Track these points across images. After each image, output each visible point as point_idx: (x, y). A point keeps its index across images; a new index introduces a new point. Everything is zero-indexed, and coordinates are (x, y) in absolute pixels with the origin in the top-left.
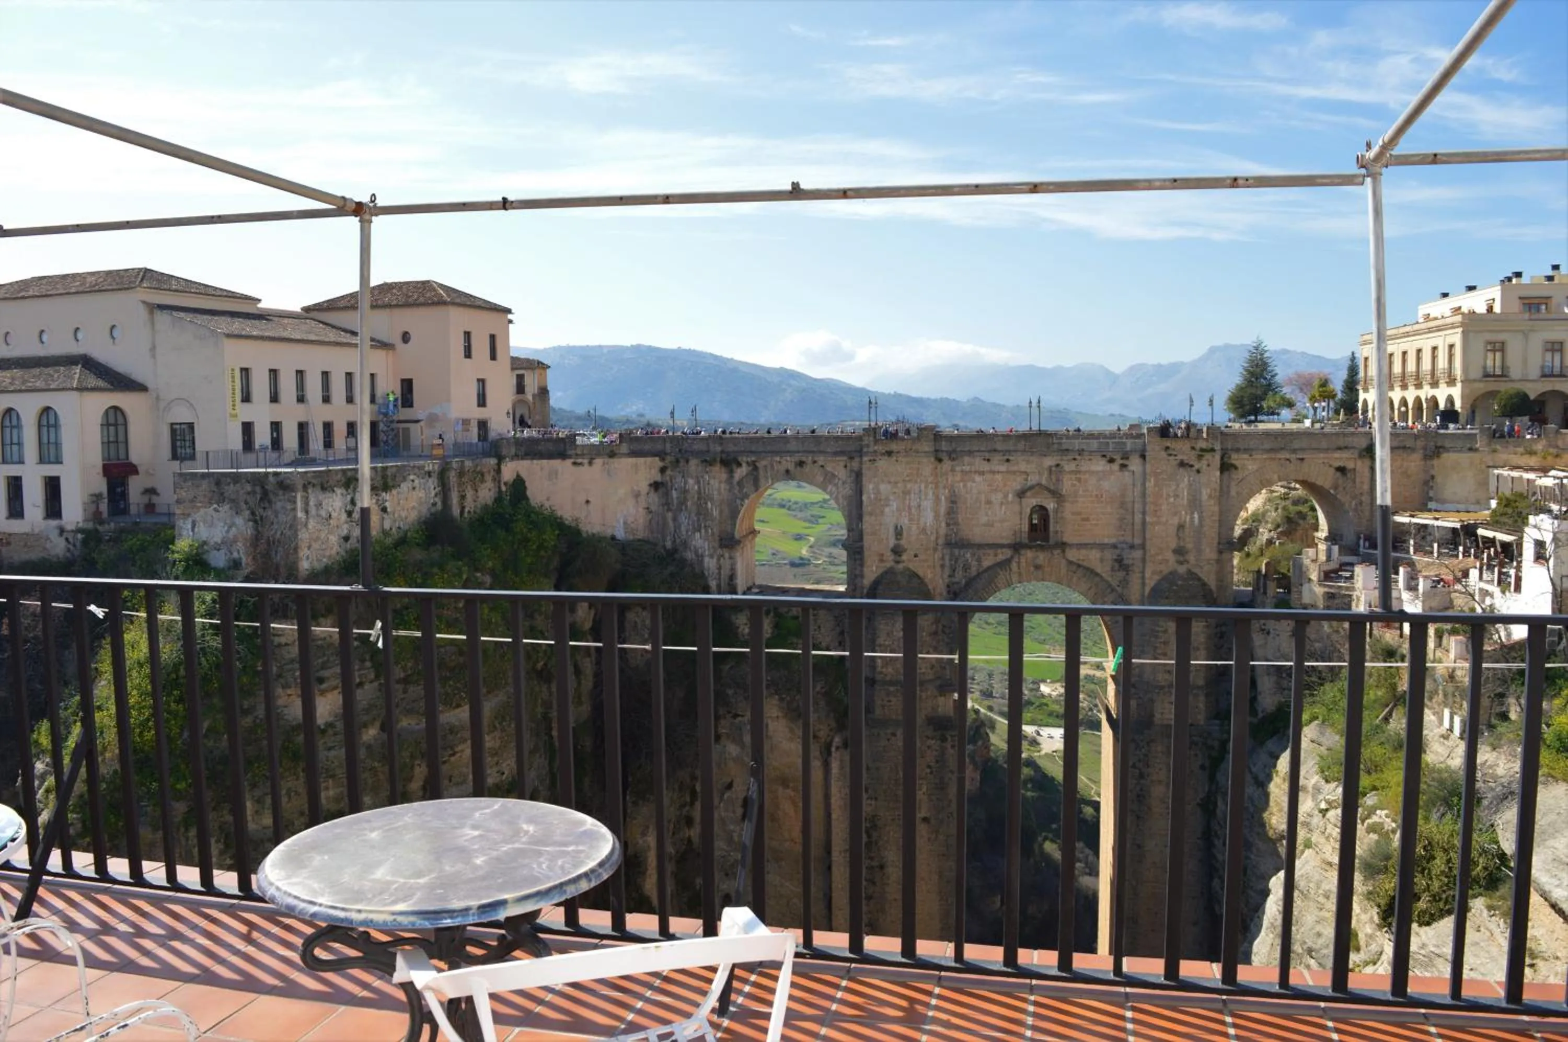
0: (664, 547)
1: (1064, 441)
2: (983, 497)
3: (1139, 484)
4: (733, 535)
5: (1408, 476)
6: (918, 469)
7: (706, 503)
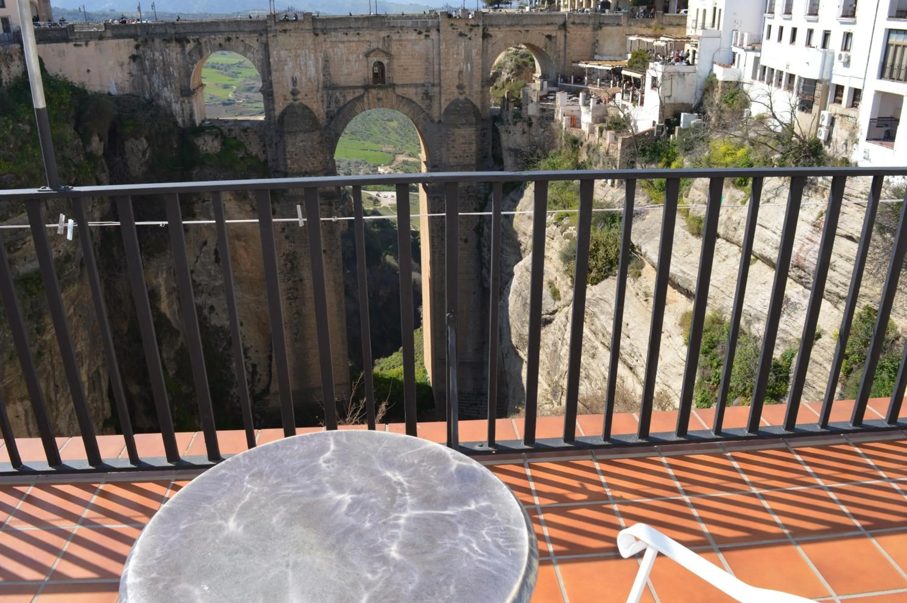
0: (144, 98)
1: (391, 21)
2: (345, 58)
3: (436, 46)
4: (189, 87)
5: (585, 41)
6: (303, 41)
7: (169, 68)
